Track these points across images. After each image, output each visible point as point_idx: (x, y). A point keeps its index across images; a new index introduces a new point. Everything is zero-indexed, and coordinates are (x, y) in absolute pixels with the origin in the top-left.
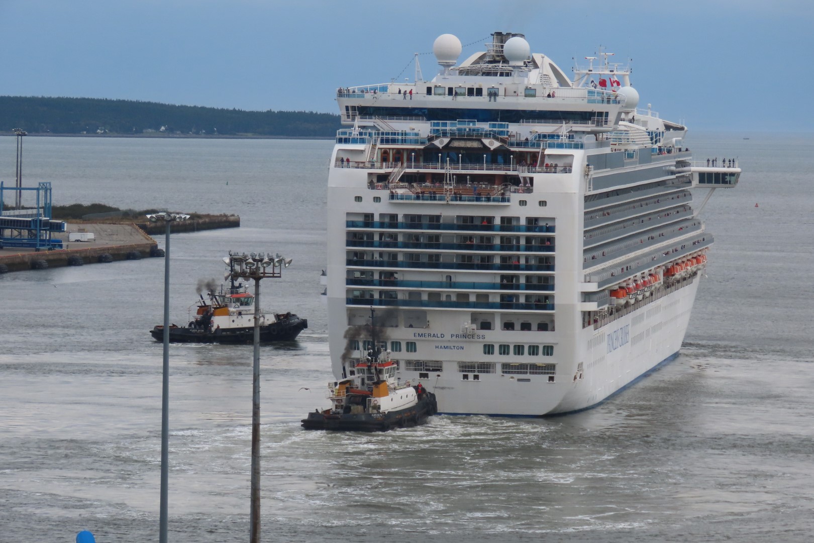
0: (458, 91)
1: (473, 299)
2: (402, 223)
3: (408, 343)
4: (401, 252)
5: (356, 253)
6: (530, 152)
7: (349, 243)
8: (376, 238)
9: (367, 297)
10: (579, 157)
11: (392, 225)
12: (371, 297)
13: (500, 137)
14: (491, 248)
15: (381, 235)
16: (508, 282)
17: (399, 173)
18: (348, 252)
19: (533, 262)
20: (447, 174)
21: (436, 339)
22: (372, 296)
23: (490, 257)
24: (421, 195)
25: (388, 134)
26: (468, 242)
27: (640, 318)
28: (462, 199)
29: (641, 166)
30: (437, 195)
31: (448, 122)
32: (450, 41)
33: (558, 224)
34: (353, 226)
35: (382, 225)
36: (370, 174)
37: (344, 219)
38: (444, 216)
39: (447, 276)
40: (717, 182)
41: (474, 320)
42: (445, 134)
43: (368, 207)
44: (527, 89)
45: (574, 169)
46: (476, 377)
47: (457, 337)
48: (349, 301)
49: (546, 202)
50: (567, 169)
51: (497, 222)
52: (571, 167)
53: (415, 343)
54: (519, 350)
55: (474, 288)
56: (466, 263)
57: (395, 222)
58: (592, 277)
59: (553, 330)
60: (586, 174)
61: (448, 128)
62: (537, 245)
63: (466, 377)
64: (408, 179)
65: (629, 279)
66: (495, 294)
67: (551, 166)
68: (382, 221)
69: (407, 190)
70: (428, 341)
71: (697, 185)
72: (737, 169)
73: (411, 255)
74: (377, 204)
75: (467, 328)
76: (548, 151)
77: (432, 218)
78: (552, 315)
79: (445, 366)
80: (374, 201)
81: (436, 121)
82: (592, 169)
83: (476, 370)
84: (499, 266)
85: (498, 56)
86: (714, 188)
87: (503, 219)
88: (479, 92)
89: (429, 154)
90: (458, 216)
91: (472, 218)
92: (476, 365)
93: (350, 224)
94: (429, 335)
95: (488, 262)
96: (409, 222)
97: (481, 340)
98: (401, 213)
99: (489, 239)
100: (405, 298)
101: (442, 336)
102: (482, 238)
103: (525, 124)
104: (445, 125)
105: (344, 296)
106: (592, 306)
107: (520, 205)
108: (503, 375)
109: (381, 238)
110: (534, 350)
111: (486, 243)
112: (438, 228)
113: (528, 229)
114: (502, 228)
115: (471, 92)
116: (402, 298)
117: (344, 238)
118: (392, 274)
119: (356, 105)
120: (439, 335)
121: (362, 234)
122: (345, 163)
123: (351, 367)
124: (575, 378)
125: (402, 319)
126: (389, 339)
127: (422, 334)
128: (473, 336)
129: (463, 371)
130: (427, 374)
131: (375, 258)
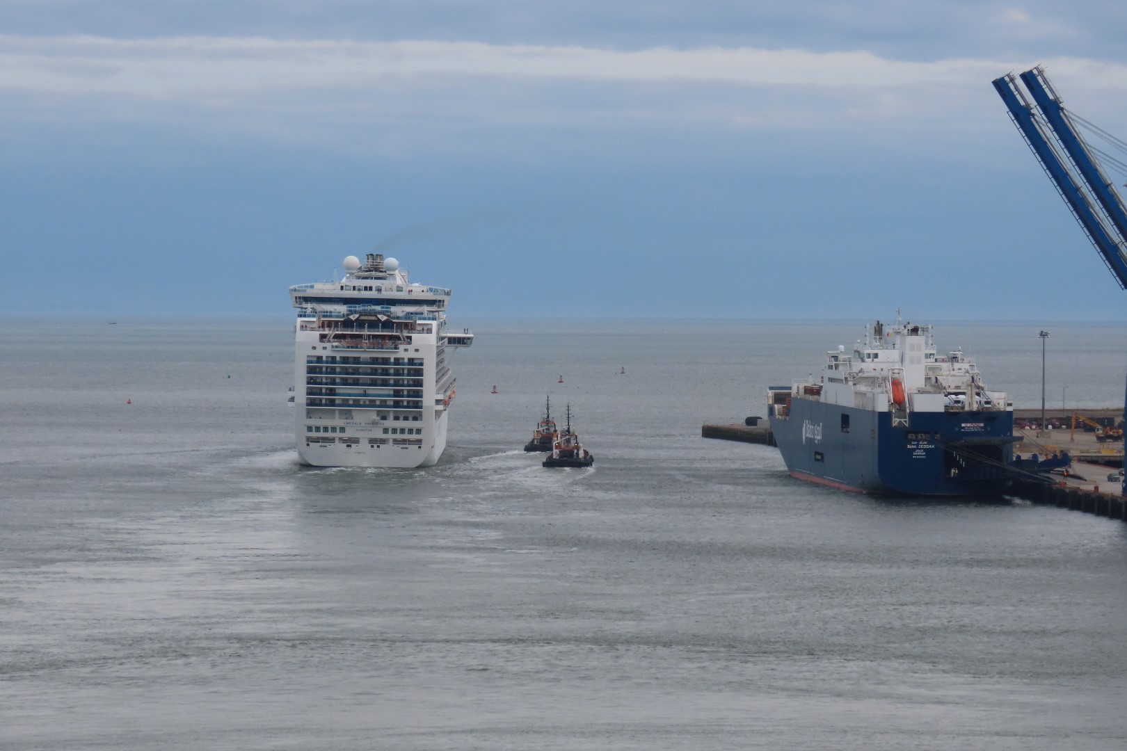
0: (359, 288)
1: (378, 403)
2: (338, 361)
3: (340, 428)
4: (338, 377)
5: (311, 378)
6: (405, 322)
7: (308, 372)
8: (324, 370)
9: (319, 402)
11: (332, 363)
13: (386, 314)
14: (389, 375)
15: (327, 368)
16: (397, 394)
17: (332, 334)
18: (308, 377)
19: (411, 383)
20: (363, 335)
21: (357, 425)
22: (321, 402)
23: (387, 380)
25: (323, 312)
26: (375, 372)
28: (373, 348)
30: (359, 346)
31: (357, 305)
32: (352, 259)
33: (425, 362)
34: (311, 363)
35: (327, 362)
36: (319, 334)
37: (305, 359)
38: (362, 357)
39: (364, 391)
40: (459, 343)
41: (378, 415)
42: (356, 312)
43: (319, 352)
44: (396, 287)
45: (432, 332)
46: (378, 447)
47: (369, 424)
48: (308, 405)
49: (418, 350)
50: (429, 331)
52: (431, 330)
53: (344, 428)
54: (402, 431)
55: (379, 397)
56: (374, 383)
57: (335, 361)
58: (439, 391)
59: (421, 420)
60: (438, 334)
61: (357, 309)
62: (414, 373)
63: (372, 446)
64: (337, 337)
66: (390, 400)
67: (421, 330)
69: (341, 343)
70: (352, 426)
71: (447, 345)
72: (472, 335)
73: (343, 379)
74: (324, 351)
75: (374, 419)
76: (418, 322)
77: (355, 358)
78: (421, 412)
79: (361, 440)
80: (323, 349)
81: (350, 305)
82: (439, 331)
83: (378, 442)
84: (393, 385)
85: (373, 268)
86: (457, 347)
87: (395, 359)
88: (371, 289)
89: (347, 324)
90: (370, 358)
91: (378, 358)
92: (378, 440)
93: (309, 362)
94: (353, 423)
95: (386, 382)
96: (342, 360)
97: (381, 426)
98: (338, 356)
99: (387, 370)
100: (340, 403)
101: (360, 423)
102: (383, 369)
103: (400, 307)
104: (356, 307)
105: (304, 402)
106: (441, 407)
107: (405, 351)
108: (393, 446)
109: (326, 370)
110: (411, 431)
111: (385, 372)
112: (359, 364)
113: (409, 364)
114: (395, 364)
115: (366, 288)
116: (338, 403)
117: (305, 370)
118: (331, 389)
119: (300, 296)
120: (358, 423)
121: (315, 367)
122: (305, 328)
124: (431, 447)
125: (337, 414)
126: (330, 426)
127: (349, 423)
128: (377, 424)
129: (371, 443)
130: (351, 445)
131: (323, 381)
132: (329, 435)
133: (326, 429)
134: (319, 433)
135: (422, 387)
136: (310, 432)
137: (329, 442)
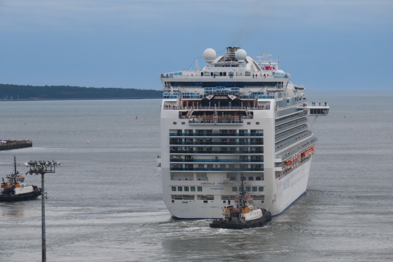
0: (216, 74)
1: (227, 167)
2: (195, 134)
3: (198, 188)
4: (195, 147)
5: (174, 148)
6: (250, 101)
7: (171, 143)
8: (183, 140)
10: (272, 102)
11: (190, 135)
12: (181, 167)
13: (236, 94)
14: (235, 144)
15: (185, 139)
16: (243, 159)
17: (192, 111)
18: (171, 147)
19: (254, 150)
20: (215, 111)
23: (234, 148)
24: (203, 121)
25: (186, 94)
26: (224, 142)
27: (293, 175)
28: (222, 122)
29: (292, 106)
31: (212, 88)
32: (211, 51)
33: (265, 133)
34: (173, 135)
35: (186, 135)
36: (180, 112)
37: (168, 133)
38: (214, 130)
39: (216, 157)
40: (319, 113)
41: (228, 176)
42: (211, 93)
43: (179, 126)
44: (246, 72)
47: (221, 184)
48: (171, 169)
49: (259, 123)
50: (268, 108)
51: (238, 132)
52: (270, 107)
53: (201, 187)
54: (248, 189)
55: (228, 162)
56: (224, 151)
57: (192, 133)
58: (279, 156)
59: (263, 180)
60: (276, 110)
61: (212, 91)
62: (255, 142)
63: (224, 202)
65: (291, 157)
66: (237, 164)
67: (261, 107)
68: (186, 133)
70: (208, 186)
71: (309, 114)
73: (199, 148)
74: (183, 125)
75: (225, 180)
76: (259, 100)
77: (208, 131)
78: (263, 173)
79: (215, 197)
80: (182, 124)
81: (207, 88)
82: (278, 108)
84: (239, 152)
85: (230, 58)
86: (317, 116)
87: (240, 131)
88: (225, 74)
89: (204, 103)
90: (220, 130)
91: (226, 131)
92: (229, 196)
93: (171, 135)
94: (208, 183)
95: (234, 150)
96: (198, 133)
97: (231, 185)
99: (234, 140)
100: (197, 167)
101: (214, 184)
102: (231, 139)
103: (246, 88)
104: (211, 89)
105: (169, 167)
106: (280, 169)
107: (248, 124)
109: (185, 141)
110: (255, 189)
111: (233, 142)
112: (211, 135)
113: (251, 135)
114: (240, 135)
115: (221, 74)
117: (168, 141)
118: (190, 156)
119: (170, 81)
120: (212, 184)
121: (176, 139)
122: (168, 107)
123: (172, 199)
124: (273, 201)
125: (195, 177)
126: (190, 186)
127: (205, 183)
128: (228, 183)
129: (223, 199)
130: (207, 201)
131: (183, 150)
132: (190, 193)
133: (187, 189)
134: (181, 192)
135: (263, 153)
136: (174, 191)
137: (190, 199)
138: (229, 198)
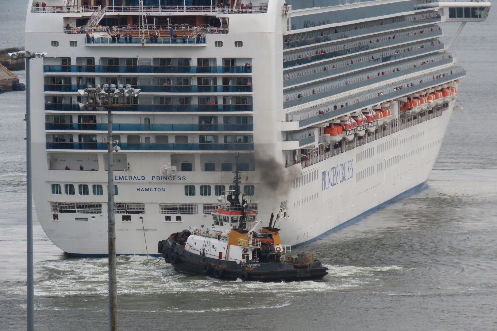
1: (172, 141)
2: (99, 67)
3: (109, 186)
5: (55, 98)
7: (47, 88)
8: (74, 82)
9: (68, 141)
11: (89, 69)
14: (189, 89)
15: (79, 79)
16: (206, 123)
17: (100, 16)
18: (47, 97)
19: (230, 103)
20: (141, 16)
21: (137, 181)
22: (72, 140)
23: (188, 99)
24: (116, 38)
26: (165, 84)
27: (370, 152)
28: (158, 41)
29: (365, 3)
30: (133, 38)
33: (254, 64)
34: (50, 71)
35: (79, 69)
36: (66, 19)
37: (41, 64)
38: (140, 59)
39: (146, 119)
40: (467, 16)
41: (174, 162)
43: (65, 51)
45: (269, 9)
46: (179, 218)
47: (158, 179)
48: (49, 146)
49: (241, 42)
51: (194, 63)
52: (267, 7)
53: (116, 186)
54: (220, 190)
55: (173, 130)
56: (164, 105)
57: (93, 66)
58: (294, 116)
59: (254, 169)
60: (284, 14)
62: (234, 85)
63: (168, 218)
65: (346, 116)
66: (194, 136)
67: (247, 6)
68: (80, 65)
69: (106, 33)
70: (129, 183)
71: (447, 19)
72: (486, 4)
74: (73, 48)
75: (166, 170)
77: (129, 61)
78: (251, 155)
79: (147, 208)
80: (71, 45)
82: (290, 9)
83: (178, 211)
84: (197, 107)
86: (464, 23)
87: (199, 60)
90: (154, 59)
91: (169, 60)
92: (178, 206)
93: (48, 68)
94: (130, 178)
95: (186, 103)
96: (106, 65)
97: (182, 181)
98: (97, 57)
99: (187, 80)
100: (104, 142)
101: (143, 178)
102: (179, 79)
106: (294, 145)
107: (216, 45)
108: (205, 216)
109: (78, 82)
111: (185, 85)
112: (135, 71)
113: (226, 70)
114: (199, 70)
116: (101, 142)
117: (41, 83)
120: (140, 178)
121: (59, 78)
122: (41, 8)
123: (54, 211)
124: (278, 217)
125: (101, 163)
126: (90, 183)
127: (123, 177)
128: (173, 178)
129: (165, 213)
130: (130, 216)
131: (73, 103)
132: (91, 198)
133: (84, 189)
134: (72, 195)
135: (251, 110)
136: (57, 193)
137: (92, 212)
138: (178, 209)
